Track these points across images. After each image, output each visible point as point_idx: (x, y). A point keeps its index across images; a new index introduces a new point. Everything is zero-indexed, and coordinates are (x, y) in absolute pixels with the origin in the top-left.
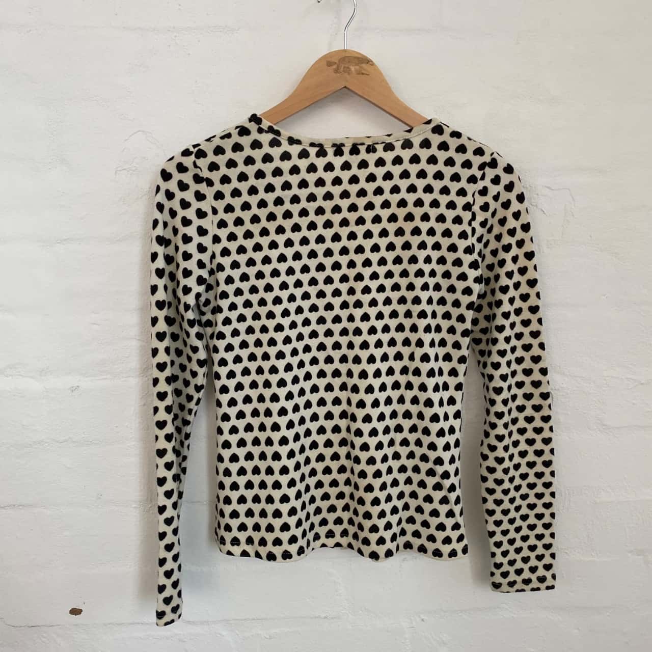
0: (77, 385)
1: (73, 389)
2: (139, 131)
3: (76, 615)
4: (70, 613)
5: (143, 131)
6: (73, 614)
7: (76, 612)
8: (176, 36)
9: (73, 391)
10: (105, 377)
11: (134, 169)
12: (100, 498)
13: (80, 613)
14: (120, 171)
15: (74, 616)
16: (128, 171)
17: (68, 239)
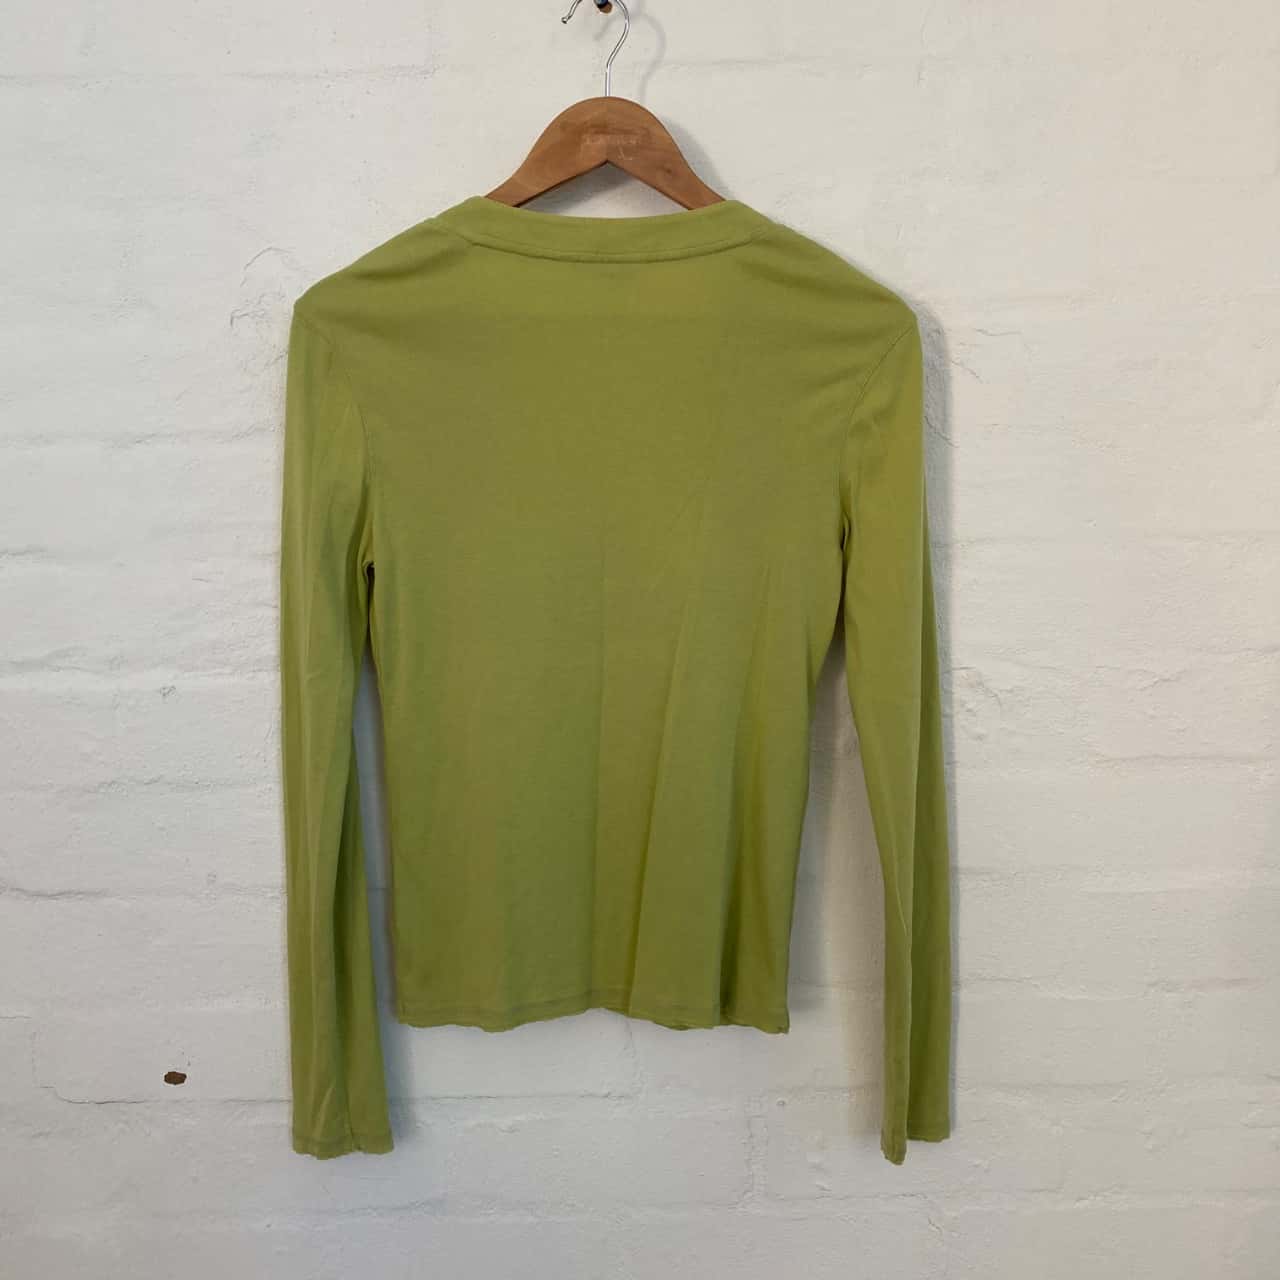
0: (170, 684)
1: (166, 692)
2: (269, 249)
3: (175, 1084)
4: (166, 1080)
5: (276, 249)
6: (170, 1082)
7: (175, 1078)
8: (329, 86)
9: (164, 695)
10: (217, 670)
11: (260, 313)
12: (213, 881)
13: (183, 1081)
14: (238, 318)
15: (172, 1086)
16: (253, 318)
17: (153, 435)
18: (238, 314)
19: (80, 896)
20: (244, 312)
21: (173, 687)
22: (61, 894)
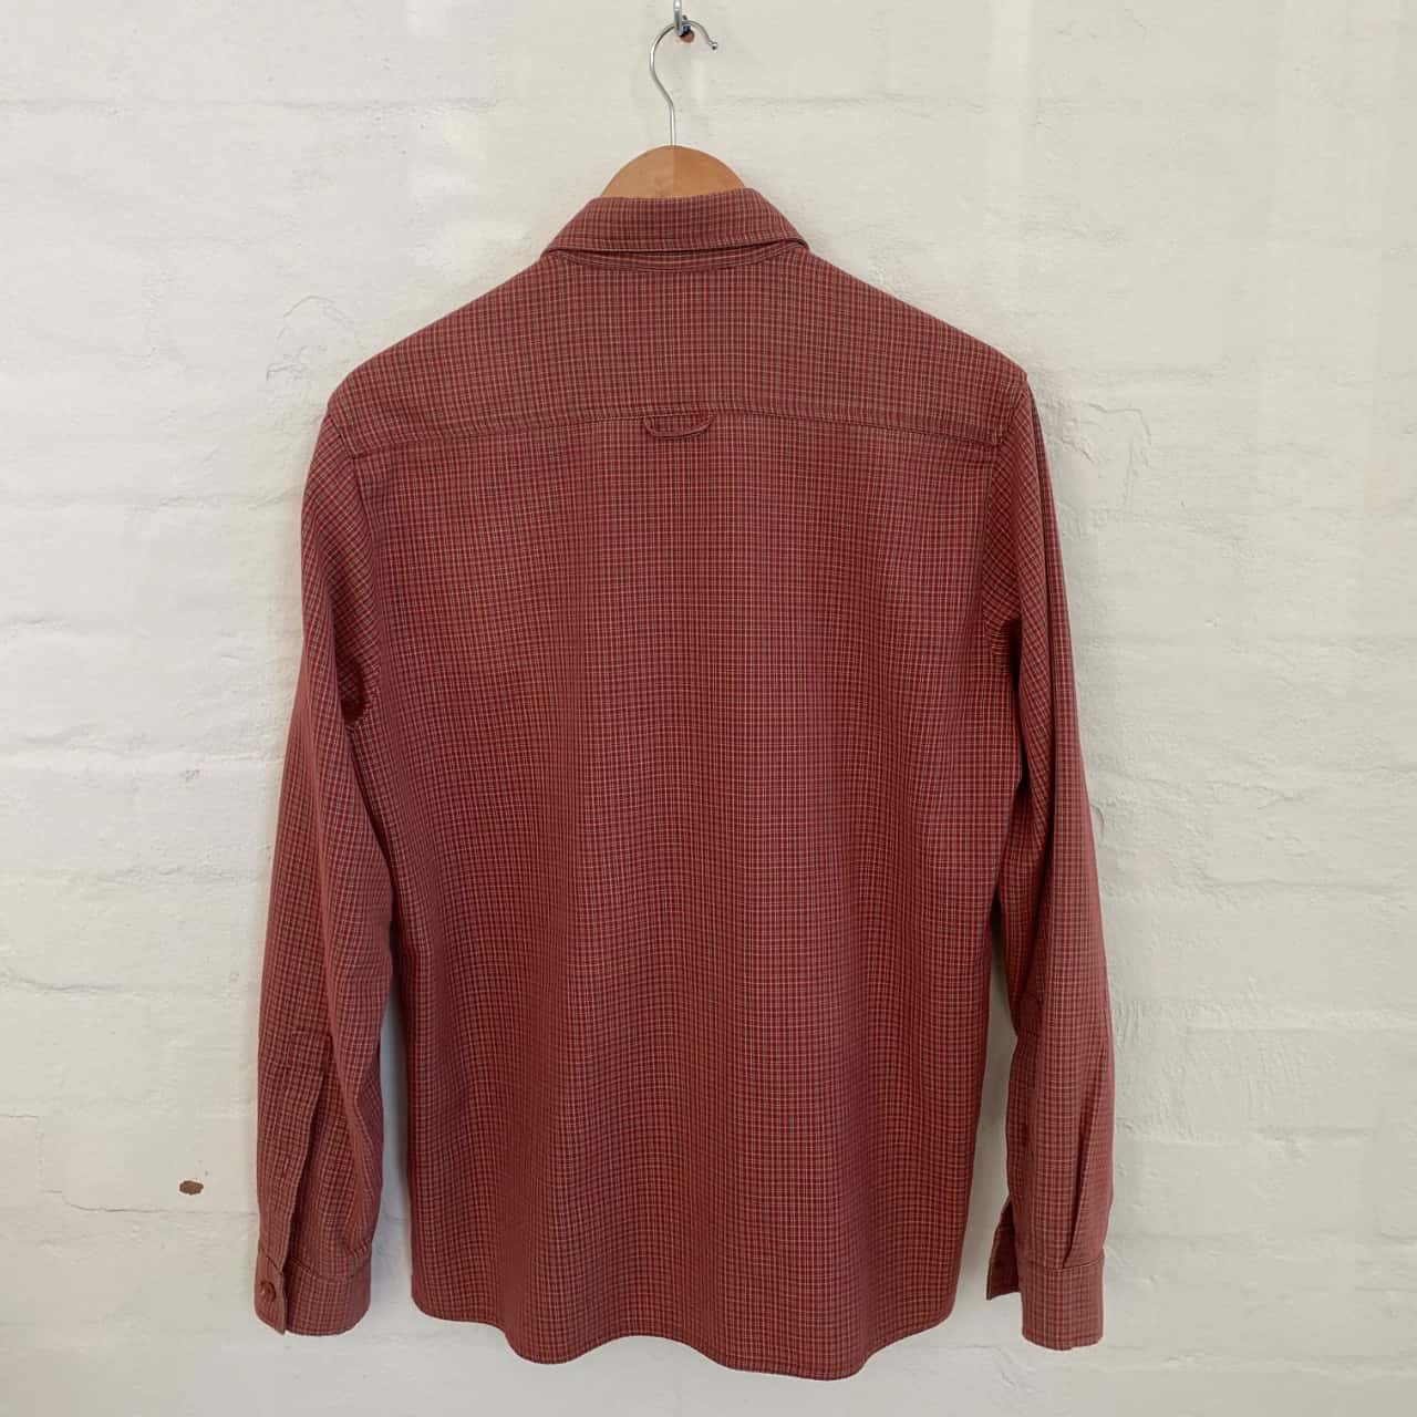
0: (194, 768)
1: (190, 776)
2: (309, 297)
3: (191, 1194)
4: (181, 1190)
5: (318, 298)
6: (186, 1192)
7: (190, 1188)
8: (379, 119)
9: (187, 779)
10: (246, 755)
11: (300, 368)
12: (235, 980)
13: (199, 1192)
14: (276, 371)
15: (188, 1196)
16: (290, 372)
17: (179, 498)
18: (276, 368)
19: (93, 991)
20: (282, 366)
21: (198, 771)
22: (72, 987)
